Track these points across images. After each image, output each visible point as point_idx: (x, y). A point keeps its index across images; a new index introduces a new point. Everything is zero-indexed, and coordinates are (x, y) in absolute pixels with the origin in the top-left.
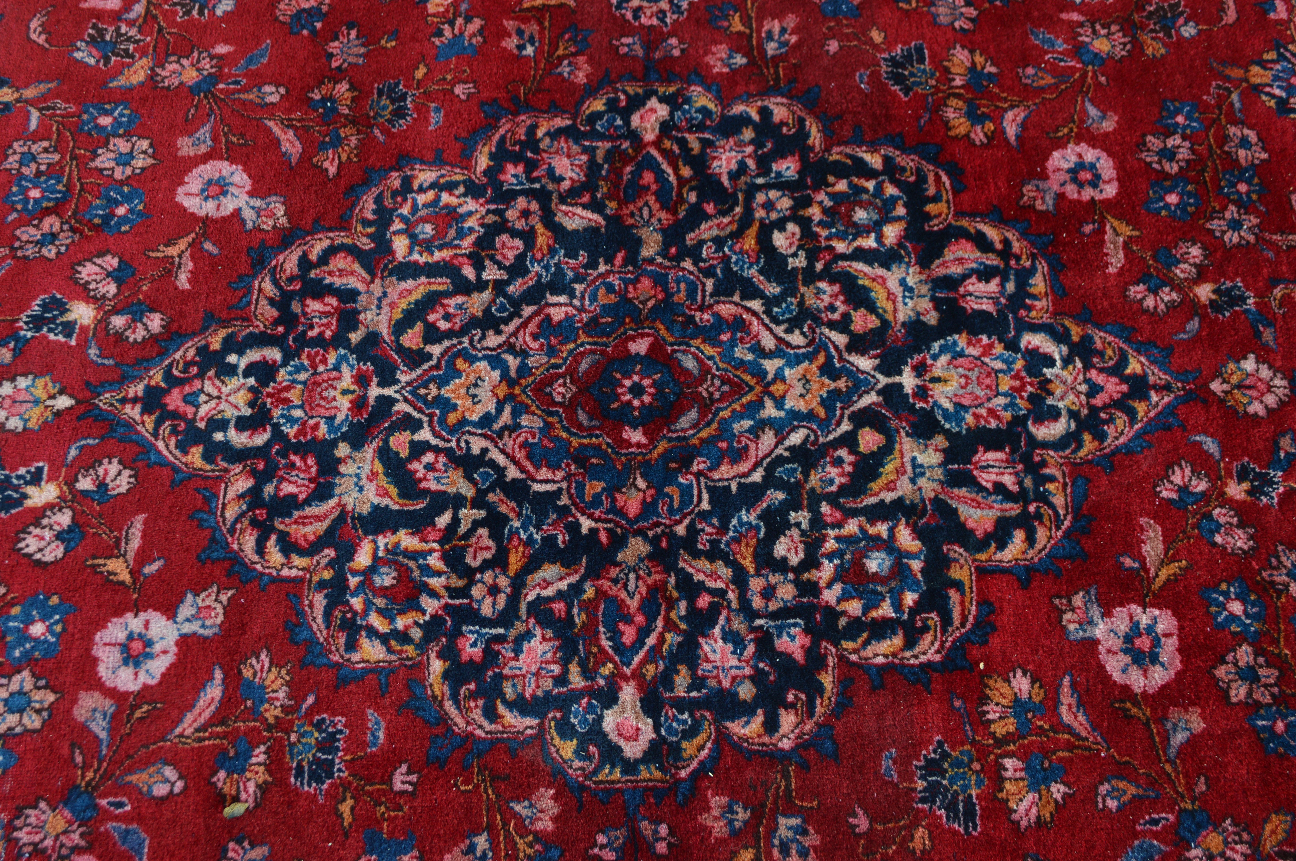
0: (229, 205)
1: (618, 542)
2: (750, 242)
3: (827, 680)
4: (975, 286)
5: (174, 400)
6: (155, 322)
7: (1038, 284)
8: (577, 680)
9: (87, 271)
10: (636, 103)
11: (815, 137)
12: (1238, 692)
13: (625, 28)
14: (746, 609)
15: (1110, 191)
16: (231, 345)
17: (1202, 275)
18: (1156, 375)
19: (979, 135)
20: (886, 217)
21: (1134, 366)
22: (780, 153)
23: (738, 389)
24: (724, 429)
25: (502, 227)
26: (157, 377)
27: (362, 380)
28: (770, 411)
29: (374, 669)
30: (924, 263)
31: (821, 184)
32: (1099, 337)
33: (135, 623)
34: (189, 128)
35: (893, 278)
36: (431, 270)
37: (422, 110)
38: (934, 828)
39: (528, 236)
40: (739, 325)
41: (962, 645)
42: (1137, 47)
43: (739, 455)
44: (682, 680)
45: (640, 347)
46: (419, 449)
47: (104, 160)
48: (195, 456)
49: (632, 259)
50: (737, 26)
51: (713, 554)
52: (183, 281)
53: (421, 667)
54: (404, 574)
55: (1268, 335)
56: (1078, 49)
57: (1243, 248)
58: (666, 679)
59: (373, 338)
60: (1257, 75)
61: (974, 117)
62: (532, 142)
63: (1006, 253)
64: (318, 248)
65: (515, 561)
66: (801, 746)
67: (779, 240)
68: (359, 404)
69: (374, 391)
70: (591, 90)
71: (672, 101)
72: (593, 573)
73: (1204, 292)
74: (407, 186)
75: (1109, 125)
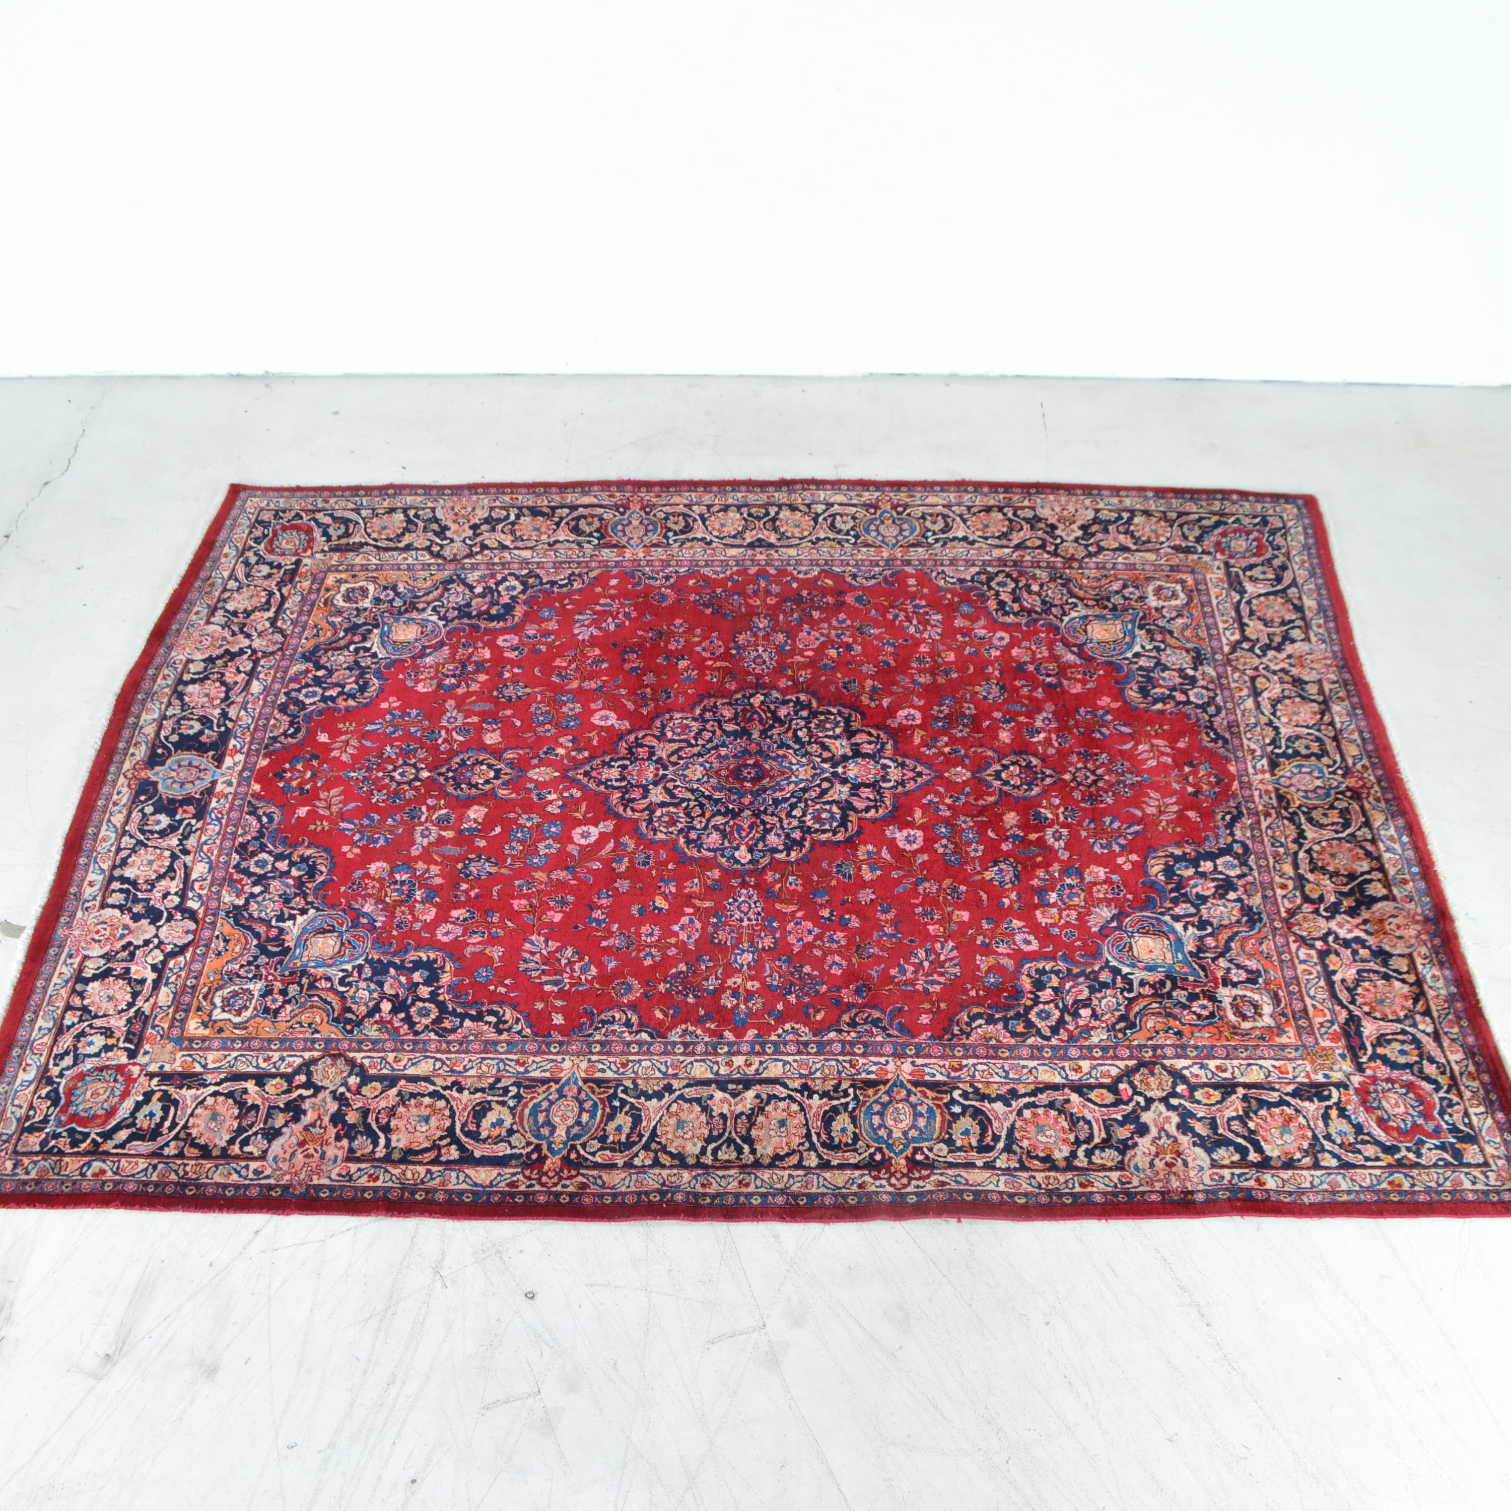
0: (609, 723)
1: (741, 811)
2: (790, 734)
3: (807, 844)
4: (866, 746)
5: (594, 774)
6: (586, 754)
7: (889, 746)
8: (726, 844)
9: (561, 740)
10: (752, 695)
11: (814, 704)
12: (941, 850)
13: (749, 673)
14: (782, 828)
15: (918, 722)
16: (612, 760)
17: (947, 745)
18: (926, 771)
19: (873, 705)
20: (837, 725)
21: (919, 769)
22: (802, 709)
23: (783, 773)
24: (778, 783)
25: (705, 729)
26: (588, 768)
27: (657, 769)
28: (793, 779)
29: (662, 841)
30: (849, 739)
31: (815, 717)
32: (908, 762)
33: (585, 828)
34: (594, 701)
35: (838, 743)
36: (680, 741)
37: (677, 697)
38: (838, 880)
39: (714, 732)
40: (785, 756)
41: (851, 837)
42: (935, 681)
43: (782, 790)
44: (760, 846)
45: (751, 762)
46: (676, 787)
47: (565, 709)
48: (602, 788)
49: (749, 738)
50: (790, 672)
51: (773, 814)
52: (595, 743)
53: (677, 841)
54: (671, 818)
55: (967, 761)
56: (913, 681)
57: (963, 738)
58: (756, 845)
59: (660, 759)
60: (977, 689)
61: (872, 699)
62: (715, 706)
63: (878, 737)
64: (641, 735)
65: (707, 815)
66: (797, 860)
67: (800, 733)
68: (656, 775)
69: (661, 772)
70: (737, 692)
71: (765, 695)
72: (733, 818)
73: (947, 750)
74: (671, 718)
75: (921, 703)
